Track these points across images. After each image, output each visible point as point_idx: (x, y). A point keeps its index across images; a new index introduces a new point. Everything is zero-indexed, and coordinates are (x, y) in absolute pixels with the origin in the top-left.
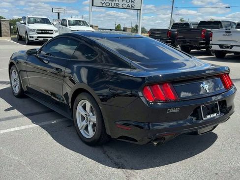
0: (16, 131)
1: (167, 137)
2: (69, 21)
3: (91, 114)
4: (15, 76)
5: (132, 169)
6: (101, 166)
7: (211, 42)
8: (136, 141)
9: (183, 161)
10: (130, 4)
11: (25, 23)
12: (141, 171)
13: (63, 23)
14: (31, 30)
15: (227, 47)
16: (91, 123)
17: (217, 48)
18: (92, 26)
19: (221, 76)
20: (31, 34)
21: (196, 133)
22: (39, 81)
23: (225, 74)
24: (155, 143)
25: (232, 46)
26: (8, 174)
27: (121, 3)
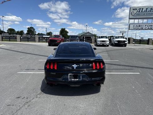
10: (150, 27)
11: (97, 38)
14: (98, 41)
27: (144, 27)
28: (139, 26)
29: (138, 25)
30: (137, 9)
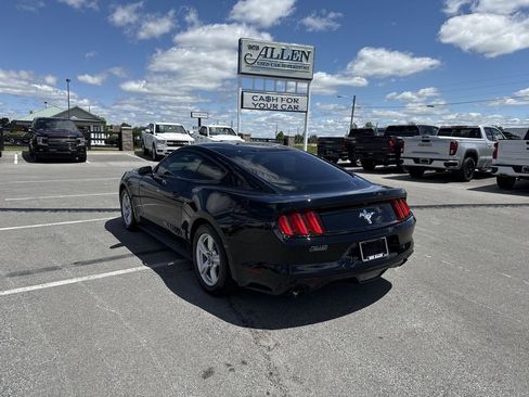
0: (120, 275)
1: (312, 286)
2: (210, 129)
3: (214, 253)
4: (127, 202)
5: (263, 328)
6: (223, 324)
7: (402, 155)
8: (270, 290)
9: (337, 319)
10: (292, 104)
11: (152, 133)
12: (276, 331)
13: (203, 131)
14: (159, 141)
15: (425, 161)
16: (215, 266)
17: (410, 163)
18: (240, 135)
19: (392, 202)
20: (159, 146)
21: (354, 281)
22: (156, 210)
23: (398, 200)
24: (296, 294)
25: (432, 160)
26: (99, 332)
27: (279, 104)
28: (268, 99)
29: (264, 96)
30: (257, 48)
